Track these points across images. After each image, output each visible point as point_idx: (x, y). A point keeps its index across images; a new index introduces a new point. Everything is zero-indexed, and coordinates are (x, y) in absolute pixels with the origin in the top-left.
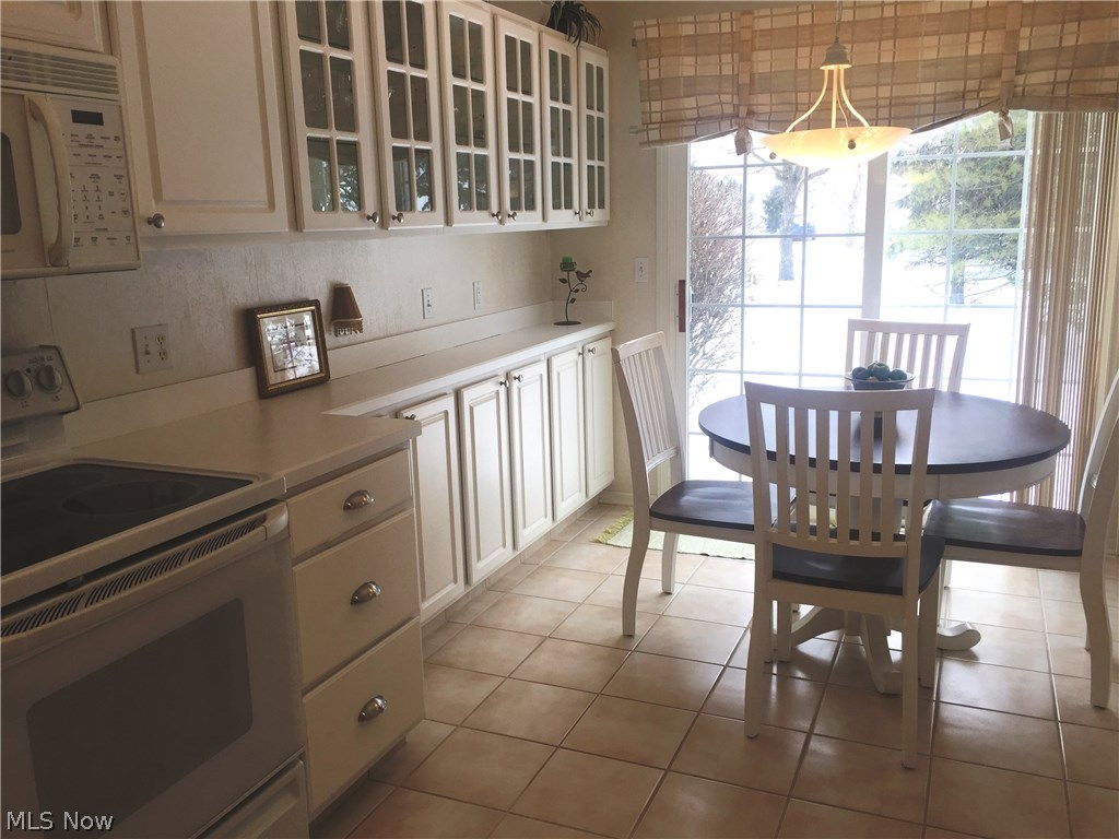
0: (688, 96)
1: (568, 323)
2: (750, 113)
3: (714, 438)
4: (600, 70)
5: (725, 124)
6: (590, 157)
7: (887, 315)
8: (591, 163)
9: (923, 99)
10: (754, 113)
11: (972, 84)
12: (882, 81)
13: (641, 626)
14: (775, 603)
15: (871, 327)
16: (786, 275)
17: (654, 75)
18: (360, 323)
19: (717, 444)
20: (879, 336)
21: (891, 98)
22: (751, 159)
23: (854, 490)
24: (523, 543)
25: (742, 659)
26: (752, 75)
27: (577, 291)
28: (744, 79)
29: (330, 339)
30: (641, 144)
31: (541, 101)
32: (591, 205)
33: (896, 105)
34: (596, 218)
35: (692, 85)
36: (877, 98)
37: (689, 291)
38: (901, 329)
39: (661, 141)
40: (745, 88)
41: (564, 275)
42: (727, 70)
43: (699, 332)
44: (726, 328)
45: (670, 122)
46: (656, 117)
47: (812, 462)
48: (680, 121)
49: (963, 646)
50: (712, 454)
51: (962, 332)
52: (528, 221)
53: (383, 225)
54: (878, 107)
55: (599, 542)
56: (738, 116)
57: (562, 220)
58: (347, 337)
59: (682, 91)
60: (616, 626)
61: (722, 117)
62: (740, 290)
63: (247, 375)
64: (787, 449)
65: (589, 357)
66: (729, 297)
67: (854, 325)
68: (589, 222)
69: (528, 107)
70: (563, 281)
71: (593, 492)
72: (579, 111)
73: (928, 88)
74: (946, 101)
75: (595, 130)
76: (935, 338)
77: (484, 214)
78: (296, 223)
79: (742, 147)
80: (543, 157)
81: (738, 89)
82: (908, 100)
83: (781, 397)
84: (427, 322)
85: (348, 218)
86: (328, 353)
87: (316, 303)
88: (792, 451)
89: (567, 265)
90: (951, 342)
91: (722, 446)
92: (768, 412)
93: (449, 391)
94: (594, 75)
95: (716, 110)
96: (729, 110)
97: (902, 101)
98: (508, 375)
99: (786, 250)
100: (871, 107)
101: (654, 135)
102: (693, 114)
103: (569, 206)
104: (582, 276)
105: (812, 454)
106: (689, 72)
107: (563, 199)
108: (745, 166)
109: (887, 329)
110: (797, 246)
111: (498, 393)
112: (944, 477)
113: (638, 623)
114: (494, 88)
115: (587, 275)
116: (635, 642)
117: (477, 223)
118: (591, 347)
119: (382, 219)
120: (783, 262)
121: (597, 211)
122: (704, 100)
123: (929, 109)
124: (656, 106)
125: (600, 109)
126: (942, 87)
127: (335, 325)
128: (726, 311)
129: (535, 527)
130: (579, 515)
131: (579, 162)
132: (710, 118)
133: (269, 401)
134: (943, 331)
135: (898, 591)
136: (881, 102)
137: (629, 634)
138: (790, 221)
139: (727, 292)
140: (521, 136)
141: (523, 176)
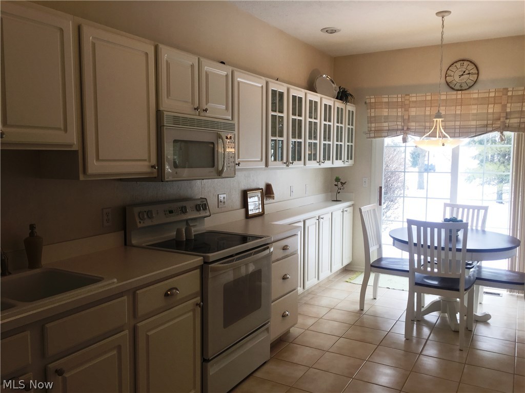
0: (385, 122)
1: (337, 201)
2: (408, 129)
3: (395, 239)
4: (352, 112)
5: (399, 132)
6: (348, 142)
7: (459, 202)
8: (348, 144)
9: (472, 127)
10: (409, 129)
11: (490, 122)
12: (457, 120)
13: (366, 308)
14: (416, 294)
15: (453, 206)
16: (421, 187)
17: (373, 114)
18: (274, 196)
19: (396, 241)
20: (455, 209)
21: (460, 126)
22: (407, 144)
23: (443, 256)
24: (321, 278)
25: (404, 318)
26: (409, 116)
27: (340, 189)
28: (406, 117)
29: (265, 202)
30: (367, 138)
31: (334, 124)
32: (348, 159)
33: (462, 128)
34: (350, 163)
35: (387, 118)
36: (455, 126)
37: (383, 190)
38: (464, 207)
39: (375, 137)
40: (406, 120)
41: (336, 183)
42: (400, 114)
43: (385, 208)
44: (396, 206)
45: (378, 131)
46: (373, 129)
47: (429, 247)
48: (382, 130)
49: (485, 320)
50: (394, 245)
51: (486, 209)
52: (328, 164)
53: (288, 166)
54: (455, 128)
55: (347, 282)
56: (403, 130)
57: (338, 164)
58: (271, 201)
59: (383, 120)
60: (358, 307)
61: (397, 130)
62: (402, 192)
63: (243, 211)
64: (420, 242)
65: (345, 213)
66: (397, 194)
67: (446, 205)
68: (347, 164)
69: (330, 126)
70: (336, 185)
71: (345, 264)
72: (345, 126)
73: (474, 123)
74: (480, 128)
75: (350, 132)
76: (476, 211)
77: (315, 162)
78: (267, 165)
79: (405, 140)
80: (333, 143)
81: (404, 120)
82: (466, 127)
83: (419, 224)
84: (291, 198)
85: (279, 164)
86: (265, 206)
87: (262, 189)
88: (422, 243)
89: (337, 180)
90: (482, 212)
91: (398, 242)
92: (414, 228)
93: (302, 220)
94: (351, 113)
95: (396, 127)
96: (400, 127)
97: (464, 127)
98: (319, 217)
99: (421, 177)
100: (453, 129)
101: (372, 135)
102: (387, 128)
103: (341, 159)
104: (343, 184)
105: (429, 244)
106: (386, 114)
107: (339, 157)
108: (405, 147)
109: (458, 207)
110: (425, 174)
111: (316, 223)
112: (474, 253)
113: (365, 307)
114: (320, 122)
115: (344, 184)
116: (364, 312)
117: (313, 165)
118: (346, 209)
119: (287, 163)
120: (419, 181)
121: (350, 160)
122: (391, 124)
123: (474, 130)
124: (373, 125)
125: (352, 125)
126: (478, 123)
127: (266, 197)
128: (396, 199)
129: (325, 274)
130: (339, 273)
131: (345, 144)
132: (393, 130)
133: (249, 220)
134: (479, 208)
135: (458, 290)
136: (456, 127)
137: (362, 310)
138: (423, 163)
139: (396, 192)
140: (327, 137)
141: (327, 149)
